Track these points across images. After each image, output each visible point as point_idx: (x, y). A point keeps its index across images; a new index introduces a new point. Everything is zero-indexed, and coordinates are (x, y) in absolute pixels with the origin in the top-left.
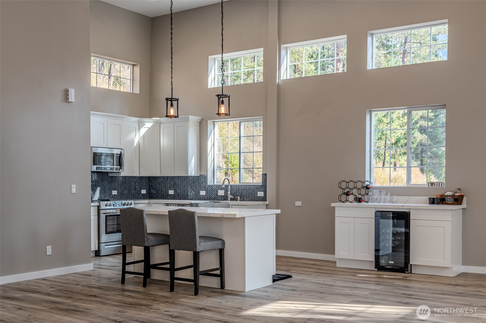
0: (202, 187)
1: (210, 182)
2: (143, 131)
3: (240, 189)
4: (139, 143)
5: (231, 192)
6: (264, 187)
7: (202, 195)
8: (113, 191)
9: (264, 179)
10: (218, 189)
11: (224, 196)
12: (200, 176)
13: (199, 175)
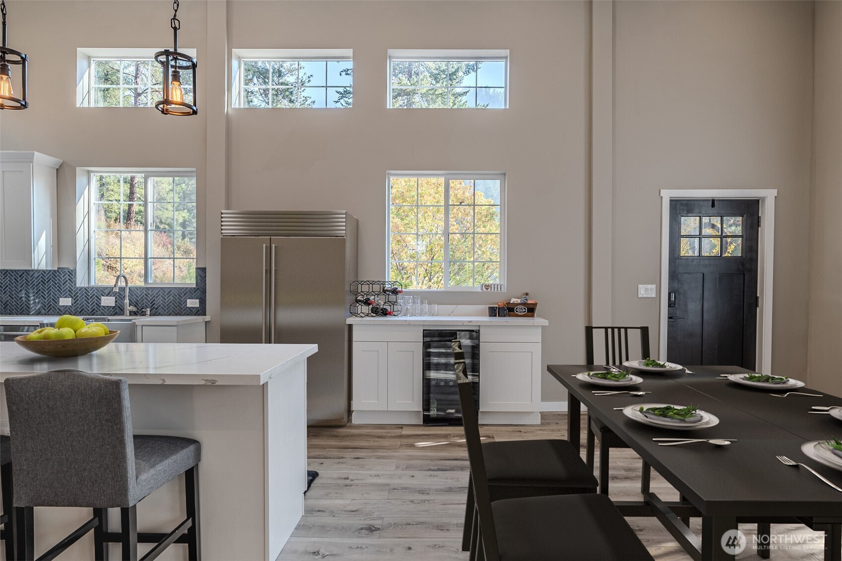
0: (65, 290)
1: (81, 281)
3: (149, 294)
5: (129, 299)
6: (200, 291)
7: (63, 306)
9: (199, 278)
10: (101, 294)
11: (114, 307)
12: (58, 271)
13: (57, 269)
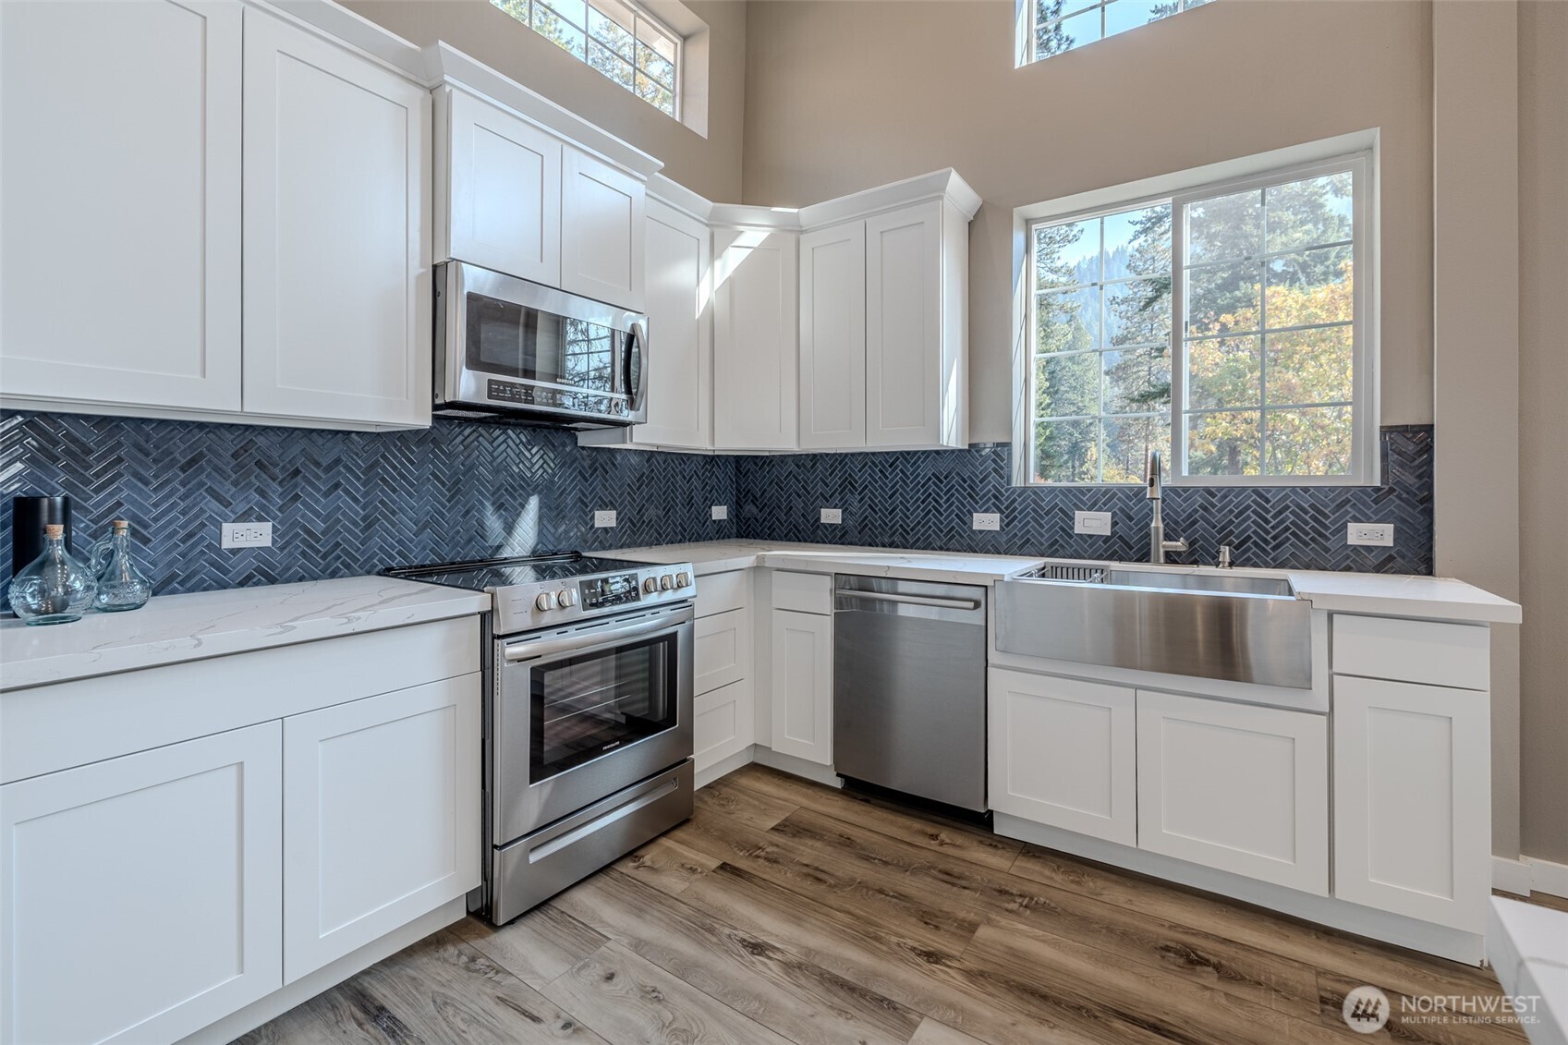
0: (984, 495)
1: (1017, 476)
2: (733, 258)
4: (710, 314)
6: (1393, 498)
7: (981, 532)
8: (598, 514)
9: (1394, 457)
10: (1075, 505)
11: (1107, 539)
12: (969, 451)
13: (967, 448)
